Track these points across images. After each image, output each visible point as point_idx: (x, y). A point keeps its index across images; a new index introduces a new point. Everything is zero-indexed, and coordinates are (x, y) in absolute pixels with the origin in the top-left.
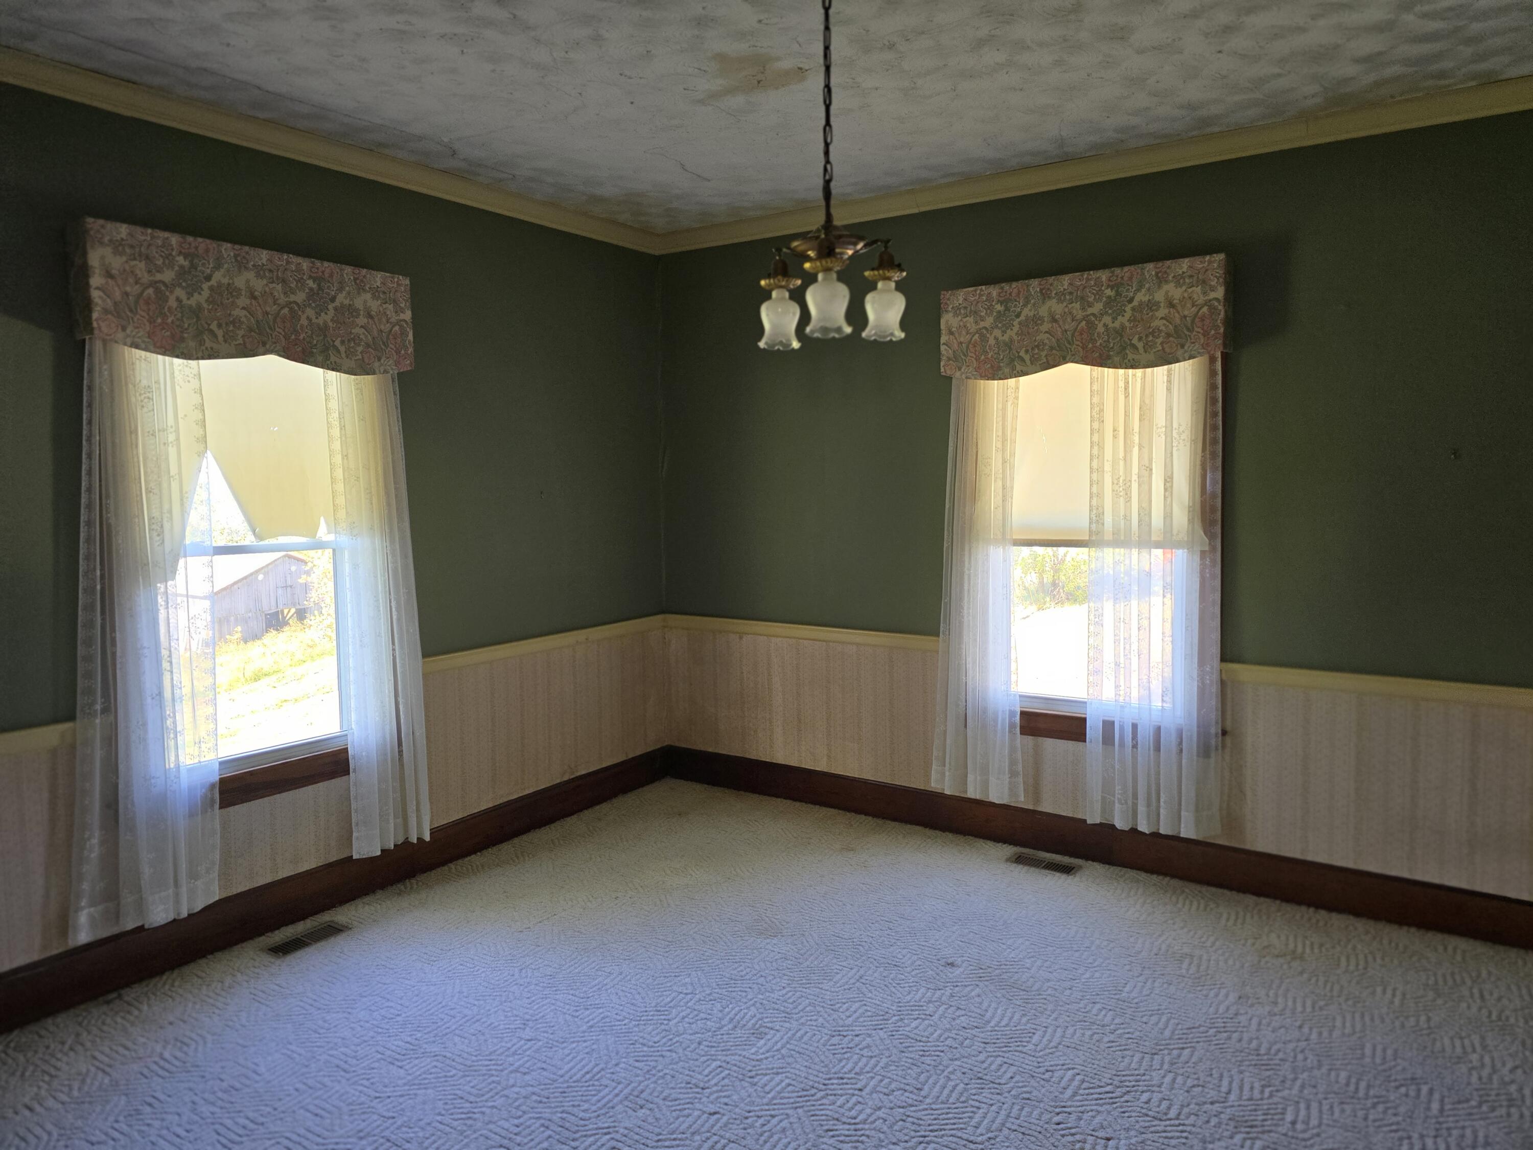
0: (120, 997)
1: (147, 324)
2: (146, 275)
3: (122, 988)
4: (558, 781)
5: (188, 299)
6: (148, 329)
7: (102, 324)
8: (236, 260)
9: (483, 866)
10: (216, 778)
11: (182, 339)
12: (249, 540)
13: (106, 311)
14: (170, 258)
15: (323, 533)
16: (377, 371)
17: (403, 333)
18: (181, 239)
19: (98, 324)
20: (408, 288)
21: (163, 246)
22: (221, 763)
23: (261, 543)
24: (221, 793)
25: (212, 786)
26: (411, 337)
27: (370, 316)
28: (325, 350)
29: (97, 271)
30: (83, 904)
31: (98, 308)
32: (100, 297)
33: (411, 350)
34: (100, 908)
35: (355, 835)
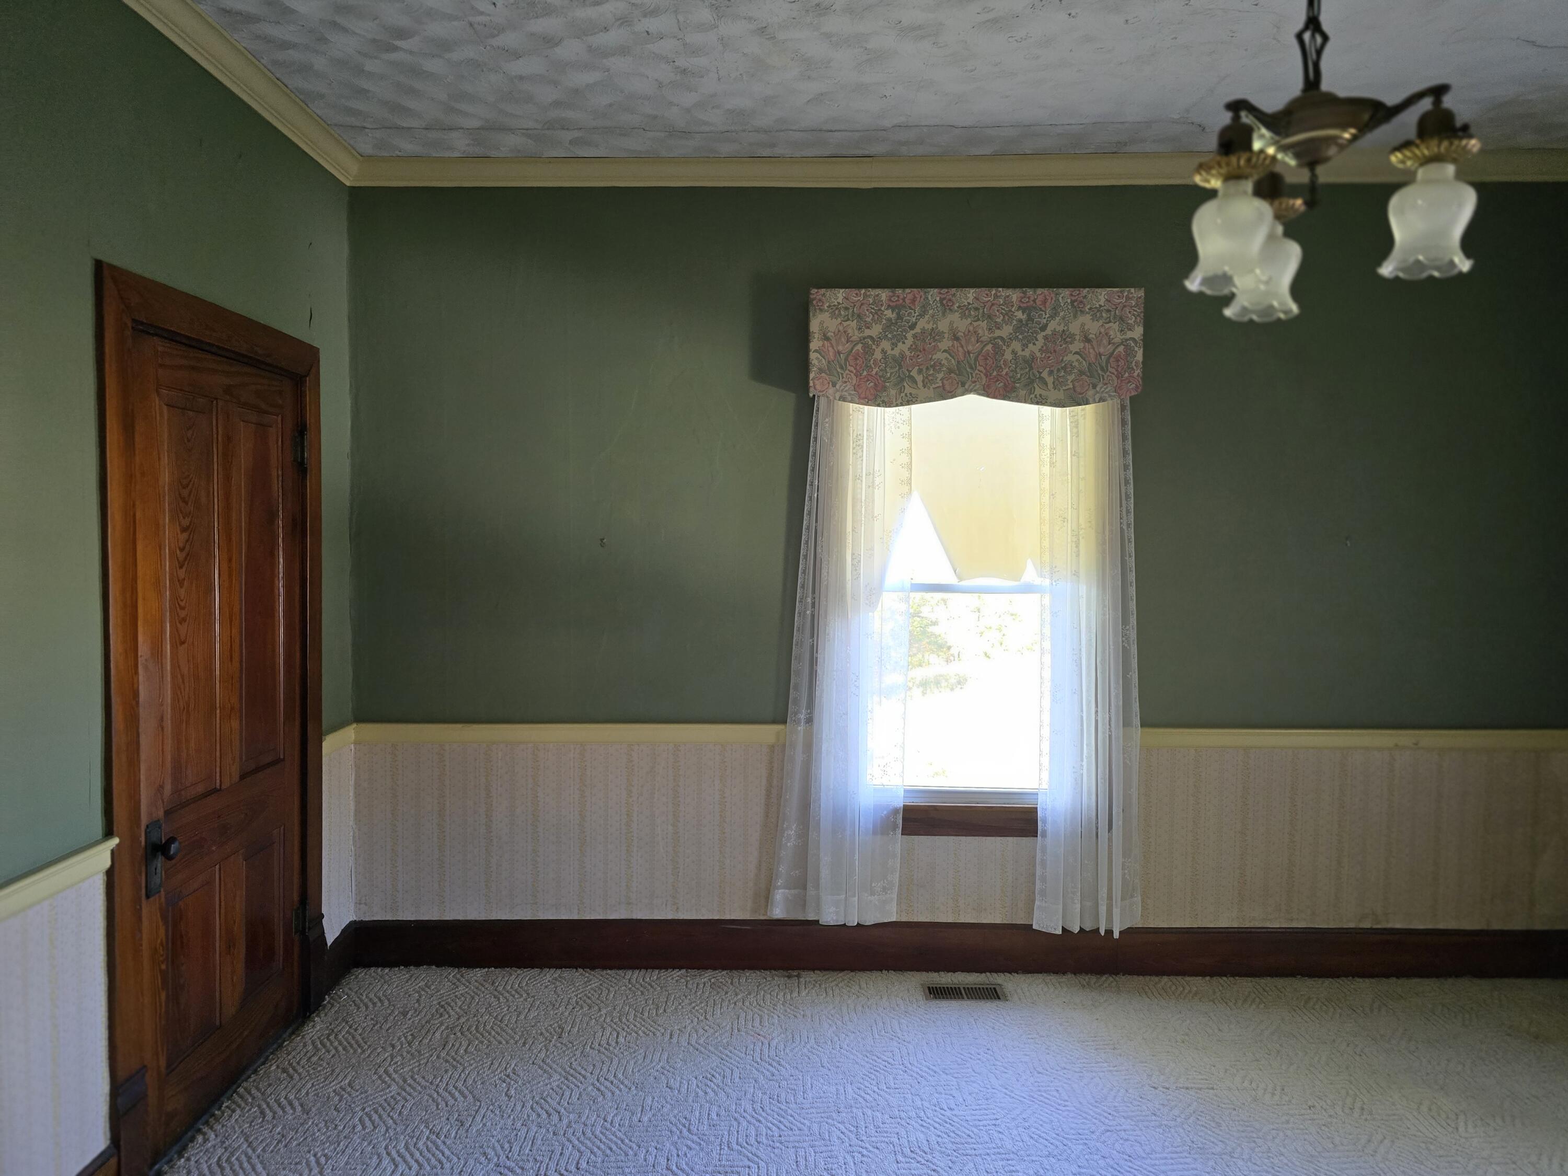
0: (798, 976)
1: (854, 378)
2: (856, 332)
3: (804, 969)
4: (1352, 925)
5: (892, 349)
6: (854, 382)
7: (817, 382)
8: (942, 304)
9: (1196, 994)
10: (899, 803)
11: (885, 389)
12: (949, 578)
13: (821, 370)
14: (879, 313)
15: (1030, 575)
16: (1091, 400)
17: (1129, 352)
18: (891, 294)
19: (814, 383)
20: (1142, 300)
21: (874, 303)
22: (906, 791)
23: (961, 583)
24: (904, 819)
25: (895, 811)
26: (1139, 356)
27: (1087, 340)
28: (1029, 384)
29: (816, 336)
30: (779, 884)
31: (815, 369)
32: (817, 358)
33: (1138, 372)
34: (793, 891)
35: (1037, 903)
